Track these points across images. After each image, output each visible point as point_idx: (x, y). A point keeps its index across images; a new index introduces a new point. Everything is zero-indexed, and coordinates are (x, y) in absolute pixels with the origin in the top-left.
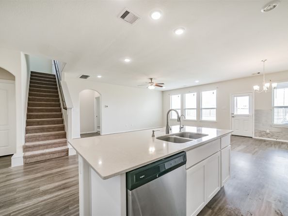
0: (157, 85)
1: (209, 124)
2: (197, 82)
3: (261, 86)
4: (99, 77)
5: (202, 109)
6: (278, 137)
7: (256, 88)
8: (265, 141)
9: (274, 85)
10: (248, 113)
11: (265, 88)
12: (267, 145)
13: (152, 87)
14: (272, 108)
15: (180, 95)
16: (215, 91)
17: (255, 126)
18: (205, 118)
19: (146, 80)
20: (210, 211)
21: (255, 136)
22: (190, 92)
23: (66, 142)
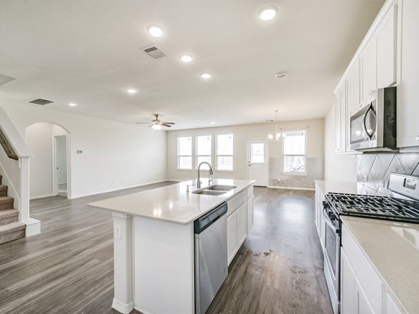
0: (164, 124)
1: (225, 174)
2: (213, 124)
3: (274, 136)
4: (72, 105)
5: (217, 156)
6: (286, 185)
7: (270, 137)
8: (277, 189)
9: (284, 135)
10: (263, 162)
11: (277, 138)
12: (278, 193)
13: (158, 127)
14: (282, 157)
15: (191, 138)
16: (232, 136)
17: (270, 175)
18: (220, 167)
19: (149, 115)
20: (241, 256)
21: (269, 185)
22: (203, 135)
23: (17, 216)
